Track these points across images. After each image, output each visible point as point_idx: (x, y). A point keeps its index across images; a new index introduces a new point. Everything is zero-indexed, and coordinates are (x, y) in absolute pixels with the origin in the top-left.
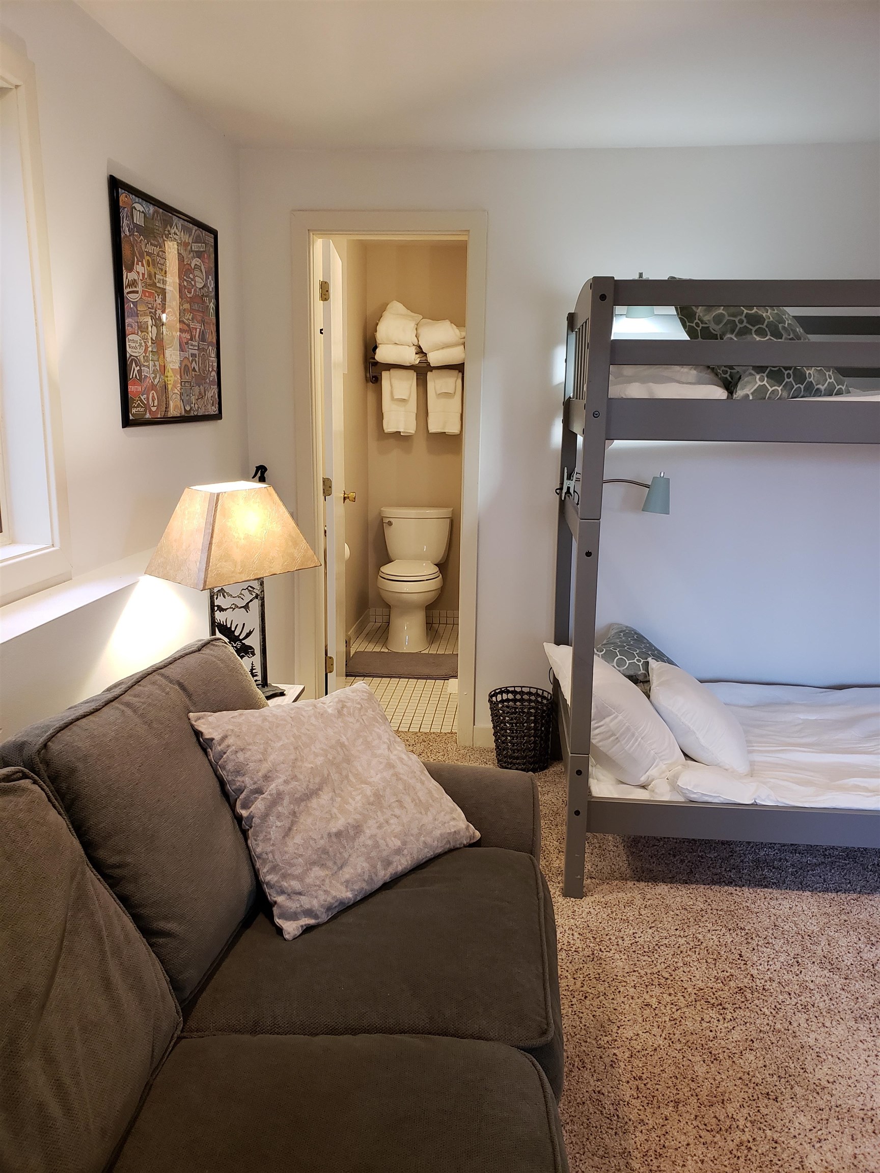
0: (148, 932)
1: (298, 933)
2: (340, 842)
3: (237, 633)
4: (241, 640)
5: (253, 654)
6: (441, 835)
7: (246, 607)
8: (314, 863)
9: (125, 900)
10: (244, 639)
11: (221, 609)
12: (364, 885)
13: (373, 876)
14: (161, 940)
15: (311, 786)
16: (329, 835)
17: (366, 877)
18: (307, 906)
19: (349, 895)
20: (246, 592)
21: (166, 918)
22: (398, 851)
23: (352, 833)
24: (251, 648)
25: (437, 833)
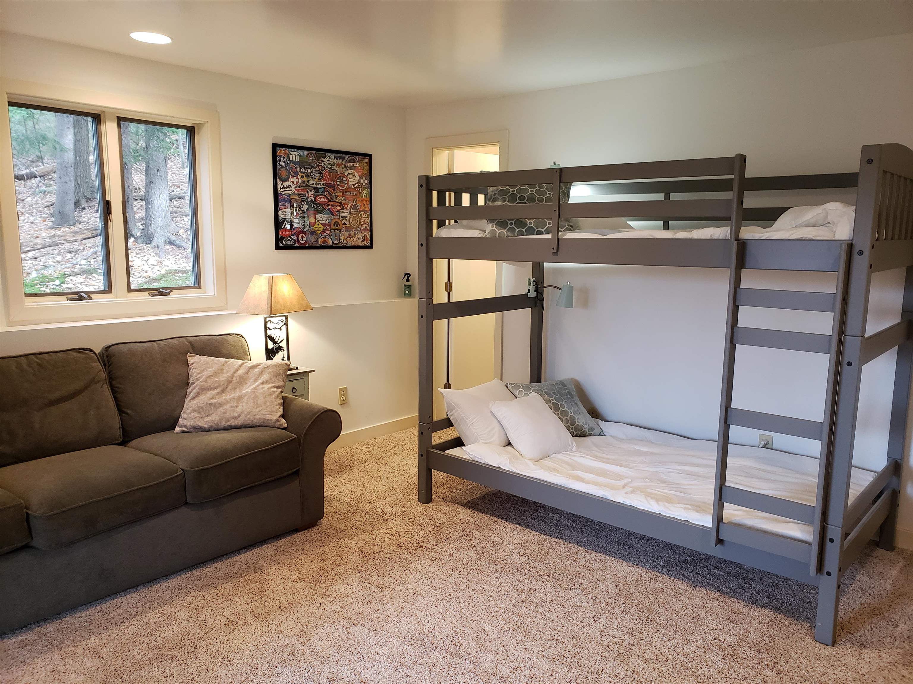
0: (120, 411)
1: (180, 432)
2: (211, 407)
3: (276, 340)
4: (278, 344)
5: (284, 350)
6: (259, 418)
7: (280, 329)
8: (196, 411)
9: (116, 399)
10: (279, 343)
11: (269, 329)
12: (214, 425)
13: (219, 423)
14: (124, 415)
15: (212, 386)
16: (207, 403)
17: (215, 422)
18: (185, 424)
19: (206, 426)
20: (280, 322)
21: (128, 409)
22: (234, 418)
23: (218, 406)
24: (283, 348)
25: (258, 417)
